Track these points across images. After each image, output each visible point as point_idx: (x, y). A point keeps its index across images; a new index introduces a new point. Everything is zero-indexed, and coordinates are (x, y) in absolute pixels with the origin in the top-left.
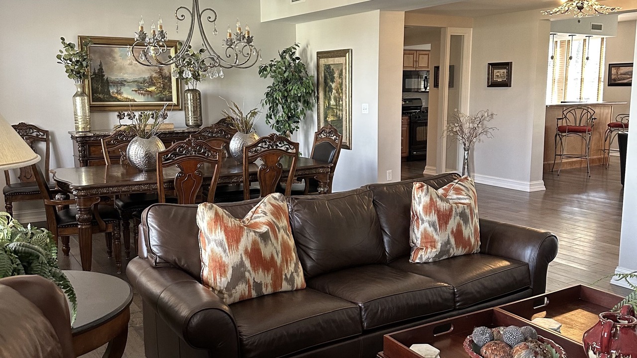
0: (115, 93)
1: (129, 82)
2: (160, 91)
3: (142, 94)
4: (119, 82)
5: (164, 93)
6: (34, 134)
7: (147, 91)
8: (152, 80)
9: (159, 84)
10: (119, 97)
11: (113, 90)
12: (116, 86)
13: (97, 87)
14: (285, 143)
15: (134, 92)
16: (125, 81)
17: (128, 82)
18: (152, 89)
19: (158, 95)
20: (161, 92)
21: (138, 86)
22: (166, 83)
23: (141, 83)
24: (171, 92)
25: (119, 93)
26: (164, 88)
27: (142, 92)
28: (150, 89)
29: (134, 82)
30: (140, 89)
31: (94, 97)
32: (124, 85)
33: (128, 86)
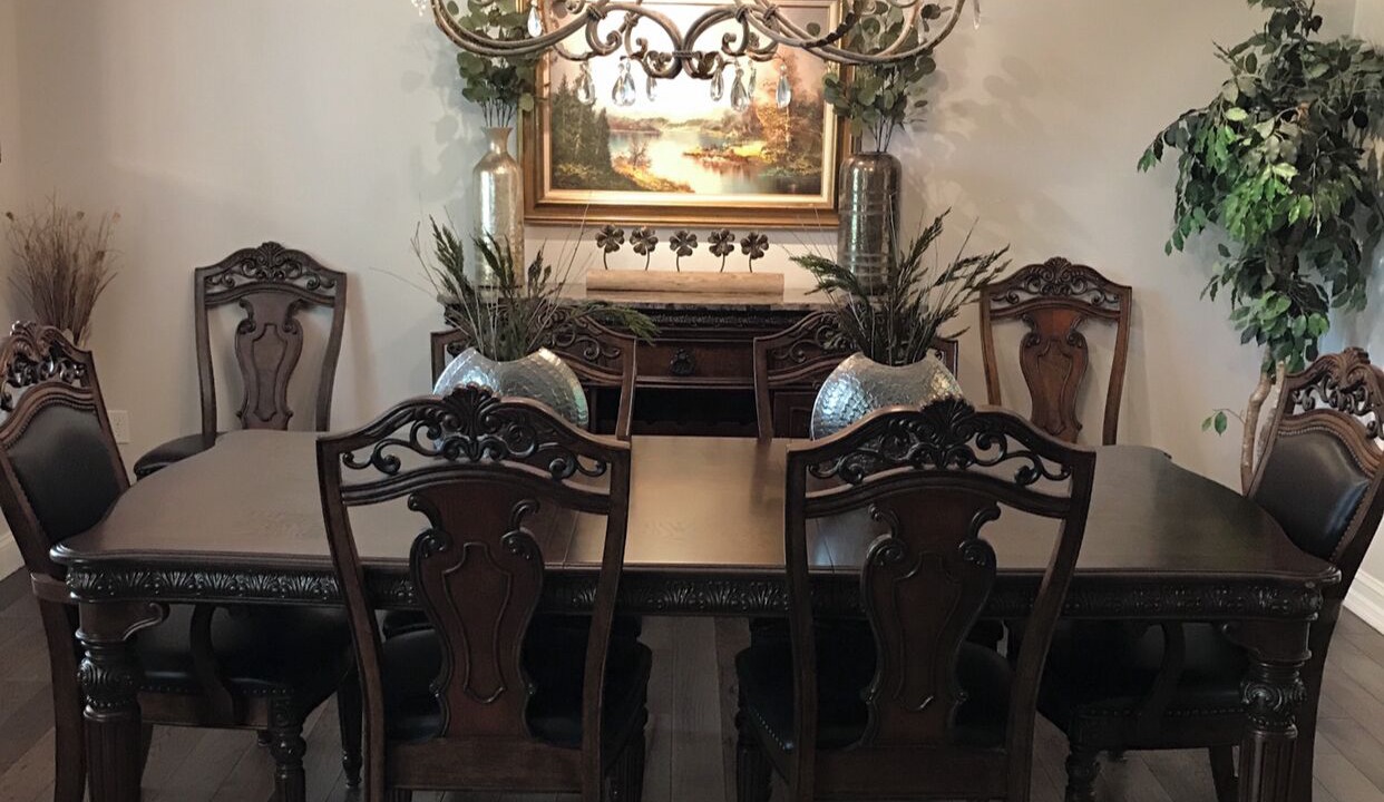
0: (625, 163)
1: (677, 125)
2: (779, 156)
3: (715, 166)
4: (642, 124)
5: (793, 166)
6: (303, 283)
7: (733, 157)
8: (754, 118)
9: (778, 132)
10: (639, 175)
11: (619, 151)
12: (630, 139)
13: (569, 141)
14: (1013, 445)
15: (690, 161)
16: (662, 121)
17: (672, 126)
18: (753, 148)
19: (772, 172)
20: (782, 160)
21: (704, 138)
22: (803, 129)
23: (716, 129)
24: (819, 163)
25: (637, 160)
26: (794, 146)
27: (715, 159)
28: (744, 151)
29: (693, 123)
30: (710, 147)
31: (558, 174)
32: (658, 135)
33: (672, 136)
